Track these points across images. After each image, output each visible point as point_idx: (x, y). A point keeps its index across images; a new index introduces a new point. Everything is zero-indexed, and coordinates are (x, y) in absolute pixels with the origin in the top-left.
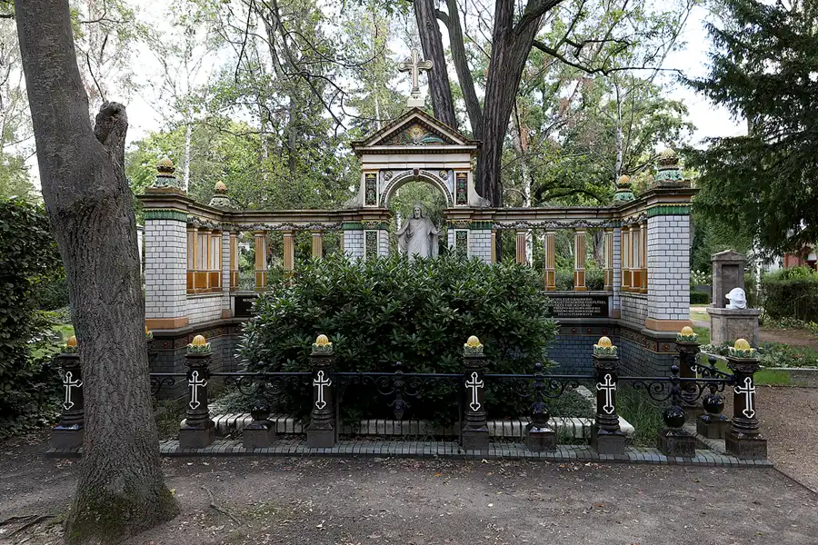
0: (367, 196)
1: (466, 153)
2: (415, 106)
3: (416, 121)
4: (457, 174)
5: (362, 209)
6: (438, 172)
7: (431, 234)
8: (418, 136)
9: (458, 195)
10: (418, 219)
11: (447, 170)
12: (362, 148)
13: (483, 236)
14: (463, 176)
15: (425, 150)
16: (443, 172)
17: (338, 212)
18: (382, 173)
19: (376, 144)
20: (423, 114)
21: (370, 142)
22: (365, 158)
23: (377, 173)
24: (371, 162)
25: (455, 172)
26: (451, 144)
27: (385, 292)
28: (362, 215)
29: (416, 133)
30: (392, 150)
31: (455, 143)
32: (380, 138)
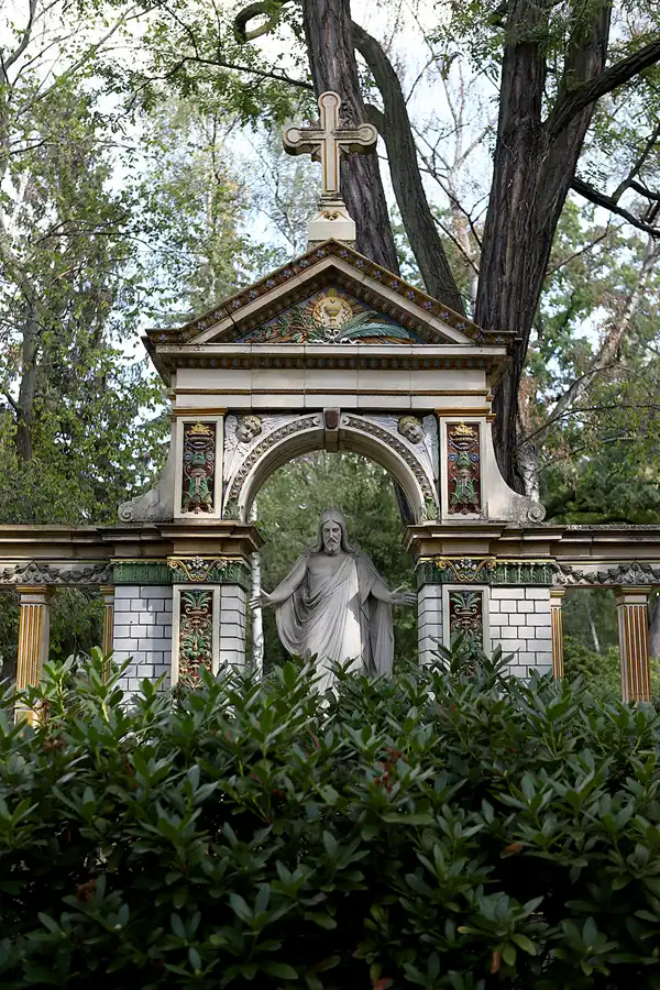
0: (186, 486)
1: (475, 367)
2: (327, 238)
3: (330, 280)
4: (451, 426)
5: (169, 524)
6: (393, 420)
7: (371, 597)
8: (339, 319)
9: (452, 486)
10: (331, 554)
11: (420, 414)
12: (176, 350)
13: (526, 606)
14: (468, 431)
15: (358, 357)
16: (409, 421)
17: (100, 533)
18: (233, 421)
19: (217, 339)
20: (351, 259)
21: (201, 332)
22: (185, 380)
23: (219, 419)
24: (203, 390)
25: (443, 421)
26: (431, 341)
27: (247, 824)
28: (169, 542)
29: (331, 311)
30: (262, 357)
31: (444, 340)
32: (228, 323)
